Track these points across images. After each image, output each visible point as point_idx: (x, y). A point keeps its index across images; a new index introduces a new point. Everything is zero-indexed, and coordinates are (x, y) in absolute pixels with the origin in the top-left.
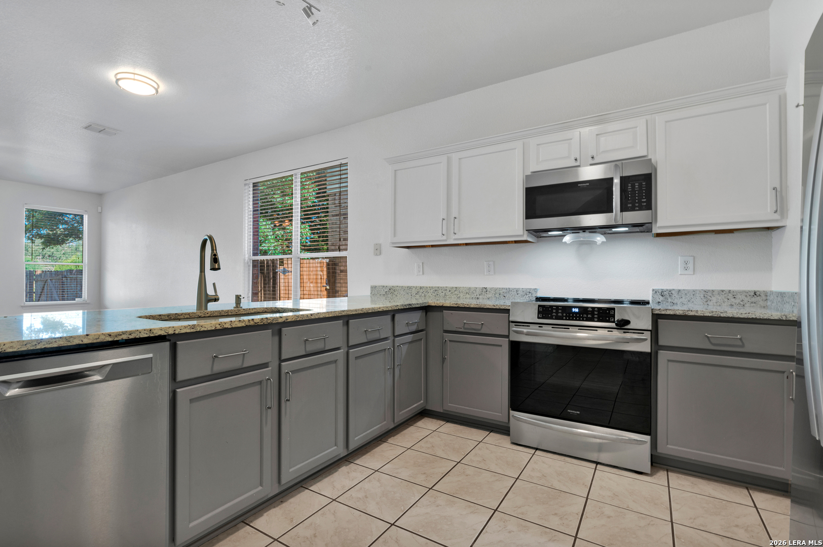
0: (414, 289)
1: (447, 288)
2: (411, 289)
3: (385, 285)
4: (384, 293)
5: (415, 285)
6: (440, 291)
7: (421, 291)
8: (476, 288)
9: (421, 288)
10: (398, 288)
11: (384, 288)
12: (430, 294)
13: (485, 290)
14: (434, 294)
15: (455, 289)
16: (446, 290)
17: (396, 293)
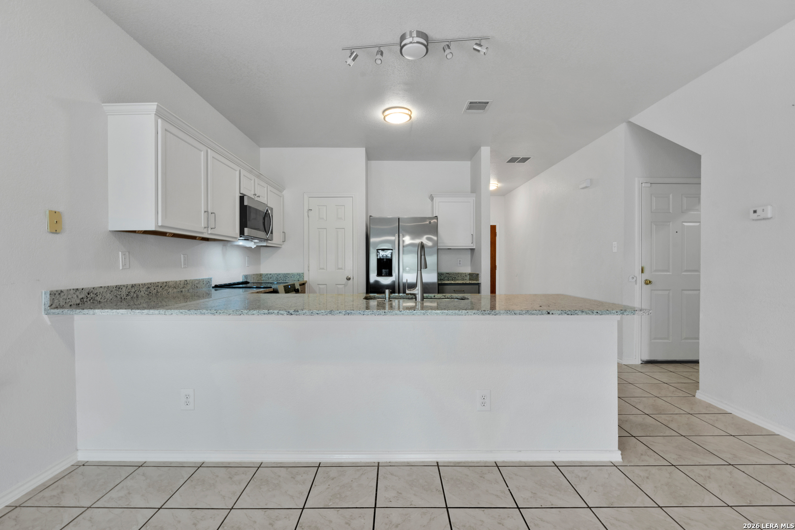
0: (124, 289)
1: (159, 284)
2: (120, 290)
3: (80, 287)
4: (78, 301)
5: (125, 283)
6: (152, 289)
7: (133, 290)
8: (181, 281)
9: (132, 286)
10: (102, 290)
11: (78, 293)
12: (142, 293)
13: (186, 283)
14: (147, 293)
15: (165, 284)
16: (158, 286)
17: (98, 298)
